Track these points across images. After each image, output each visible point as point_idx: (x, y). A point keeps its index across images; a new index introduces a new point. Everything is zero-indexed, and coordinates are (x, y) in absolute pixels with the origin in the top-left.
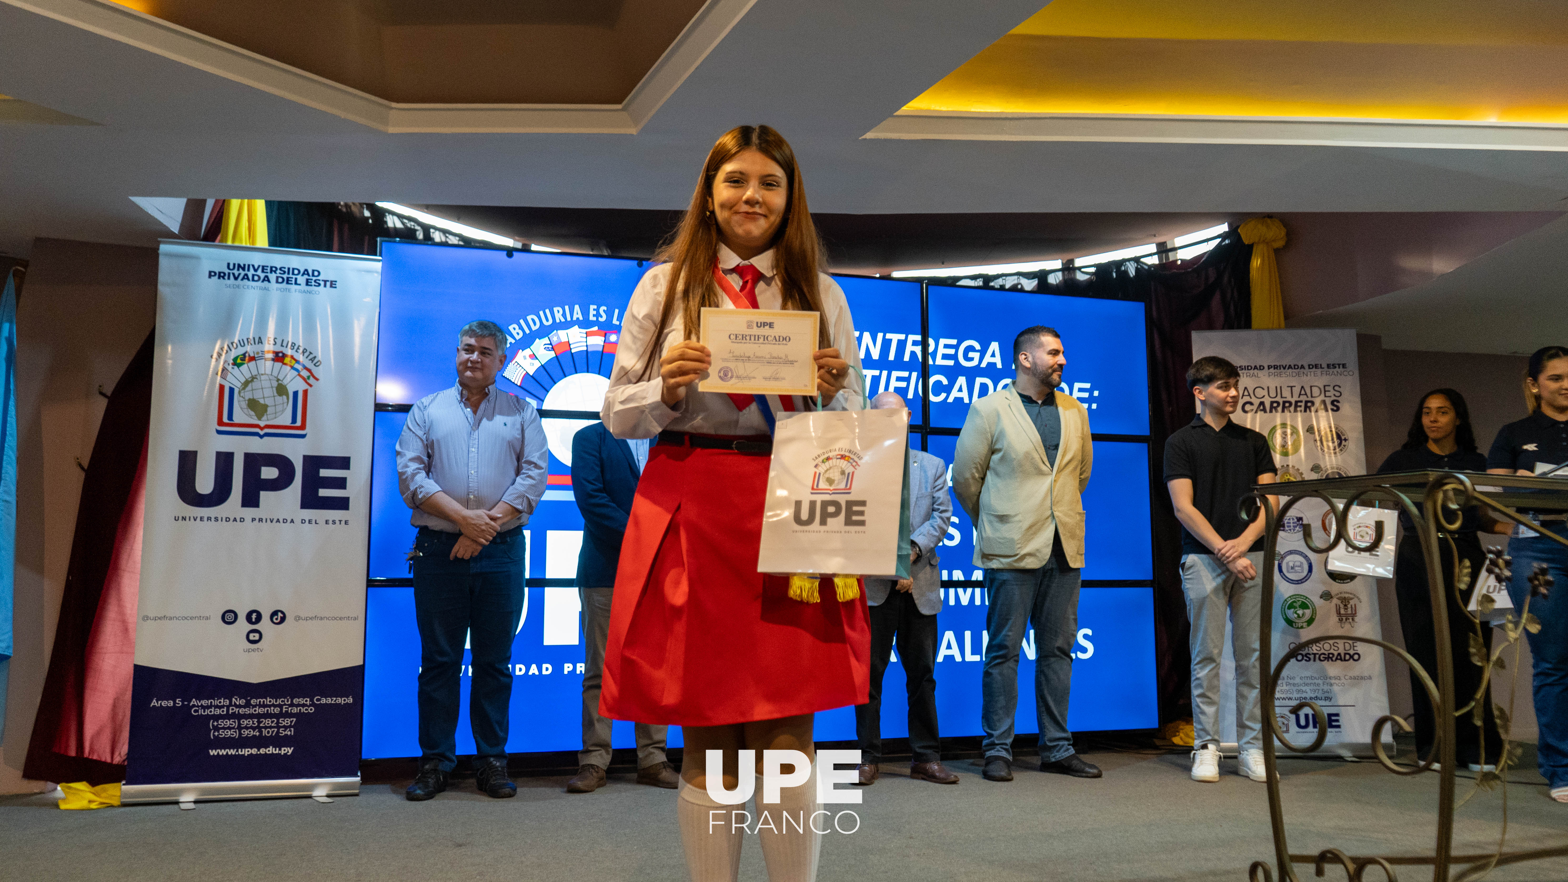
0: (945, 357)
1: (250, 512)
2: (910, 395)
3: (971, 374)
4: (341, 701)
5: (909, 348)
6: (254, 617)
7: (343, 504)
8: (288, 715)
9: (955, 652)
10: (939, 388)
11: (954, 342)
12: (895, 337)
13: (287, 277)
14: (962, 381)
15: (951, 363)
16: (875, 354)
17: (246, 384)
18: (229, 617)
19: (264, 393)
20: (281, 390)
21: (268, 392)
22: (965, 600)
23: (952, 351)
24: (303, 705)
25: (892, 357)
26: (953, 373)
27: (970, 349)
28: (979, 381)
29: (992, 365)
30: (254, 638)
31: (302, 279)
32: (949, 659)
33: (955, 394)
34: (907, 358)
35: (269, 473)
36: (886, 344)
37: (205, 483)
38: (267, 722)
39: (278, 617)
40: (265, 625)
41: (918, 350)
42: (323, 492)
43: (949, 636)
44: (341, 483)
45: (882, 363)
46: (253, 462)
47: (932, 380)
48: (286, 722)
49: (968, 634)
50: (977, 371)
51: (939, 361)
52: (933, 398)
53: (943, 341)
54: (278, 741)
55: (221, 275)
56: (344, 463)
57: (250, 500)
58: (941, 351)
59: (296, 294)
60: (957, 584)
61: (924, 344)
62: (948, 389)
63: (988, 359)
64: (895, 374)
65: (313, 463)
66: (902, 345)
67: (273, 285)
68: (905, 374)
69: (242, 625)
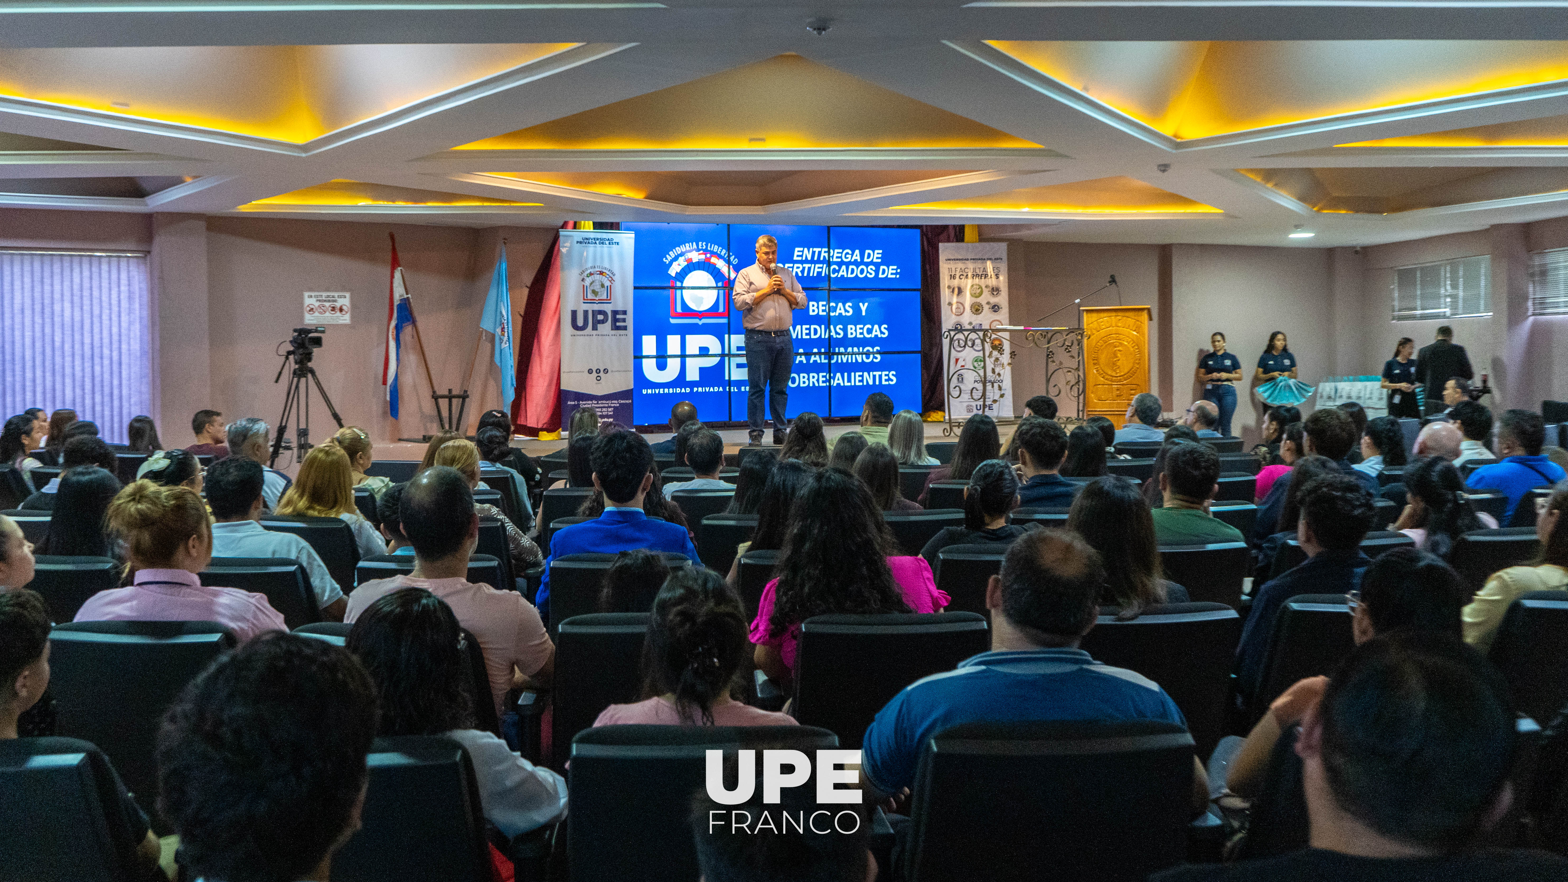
0: (837, 257)
1: (595, 332)
2: (823, 275)
3: (848, 264)
4: (627, 402)
5: (823, 254)
6: (598, 371)
7: (625, 328)
8: (610, 407)
9: (841, 382)
10: (835, 271)
11: (841, 251)
12: (817, 250)
13: (602, 242)
14: (844, 267)
15: (839, 260)
16: (809, 258)
17: (591, 284)
18: (590, 371)
19: (597, 287)
20: (603, 286)
21: (599, 287)
22: (845, 361)
23: (840, 255)
24: (615, 403)
25: (816, 258)
26: (840, 264)
27: (847, 253)
28: (851, 267)
29: (856, 260)
30: (599, 379)
31: (607, 242)
32: (838, 384)
33: (841, 273)
34: (822, 259)
35: (600, 317)
36: (814, 253)
37: (580, 323)
38: (604, 409)
39: (606, 371)
40: (602, 374)
41: (826, 255)
42: (618, 324)
43: (838, 375)
44: (624, 320)
45: (812, 261)
46: (595, 313)
47: (832, 268)
48: (610, 409)
49: (846, 374)
50: (850, 263)
51: (835, 260)
52: (832, 276)
53: (836, 251)
54: (608, 416)
55: (581, 243)
56: (625, 313)
57: (595, 328)
58: (836, 255)
59: (606, 248)
60: (841, 354)
61: (829, 252)
62: (838, 271)
63: (854, 258)
64: (817, 266)
65: (615, 313)
66: (820, 253)
67: (598, 245)
68: (821, 265)
69: (595, 375)
